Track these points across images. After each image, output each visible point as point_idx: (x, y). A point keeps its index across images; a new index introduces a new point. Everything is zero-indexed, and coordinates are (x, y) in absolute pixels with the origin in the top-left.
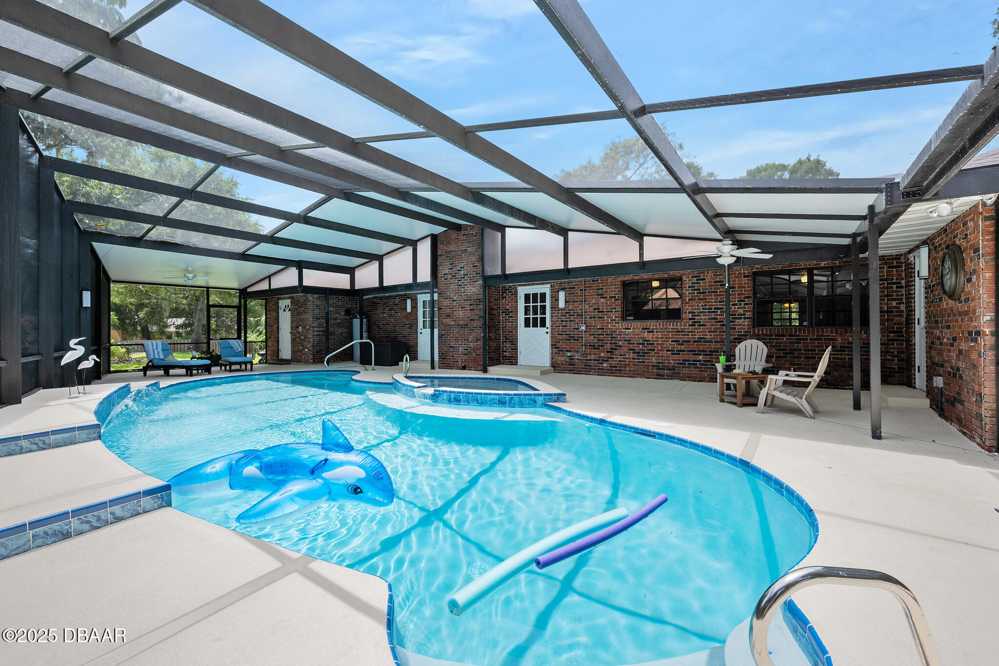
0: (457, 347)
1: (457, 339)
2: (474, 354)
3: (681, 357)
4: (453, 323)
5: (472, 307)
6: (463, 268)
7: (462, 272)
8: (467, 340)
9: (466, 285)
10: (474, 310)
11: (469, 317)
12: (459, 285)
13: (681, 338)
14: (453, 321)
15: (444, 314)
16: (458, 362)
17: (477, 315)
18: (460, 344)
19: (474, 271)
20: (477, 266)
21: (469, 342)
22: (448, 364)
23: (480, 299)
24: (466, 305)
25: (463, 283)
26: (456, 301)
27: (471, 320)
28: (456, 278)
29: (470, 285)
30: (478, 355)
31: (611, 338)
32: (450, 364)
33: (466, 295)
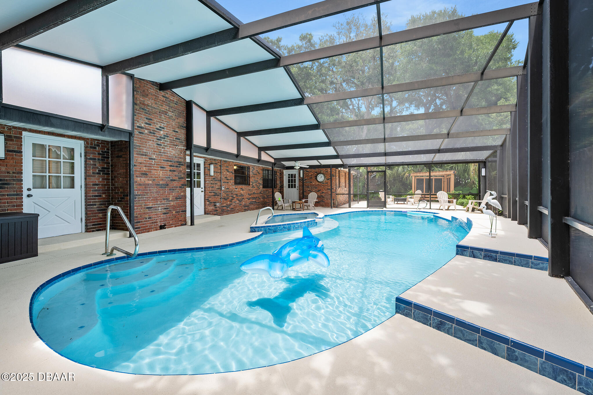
0: (156, 207)
1: (156, 199)
2: (174, 212)
3: (250, 201)
4: (150, 182)
5: (172, 168)
6: (163, 128)
7: (162, 132)
8: (167, 199)
9: (166, 146)
10: (174, 171)
11: (169, 178)
12: (158, 144)
13: (250, 193)
14: (150, 180)
15: (139, 171)
16: (156, 222)
17: (177, 176)
18: (159, 204)
19: (175, 136)
20: (177, 132)
21: (170, 201)
22: (144, 227)
23: (180, 162)
24: (166, 165)
25: (163, 143)
26: (154, 159)
27: (172, 180)
28: (154, 136)
29: (170, 147)
30: (178, 212)
31: (231, 193)
32: (147, 226)
33: (166, 156)
